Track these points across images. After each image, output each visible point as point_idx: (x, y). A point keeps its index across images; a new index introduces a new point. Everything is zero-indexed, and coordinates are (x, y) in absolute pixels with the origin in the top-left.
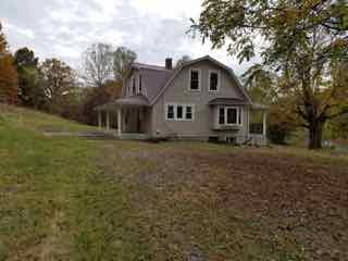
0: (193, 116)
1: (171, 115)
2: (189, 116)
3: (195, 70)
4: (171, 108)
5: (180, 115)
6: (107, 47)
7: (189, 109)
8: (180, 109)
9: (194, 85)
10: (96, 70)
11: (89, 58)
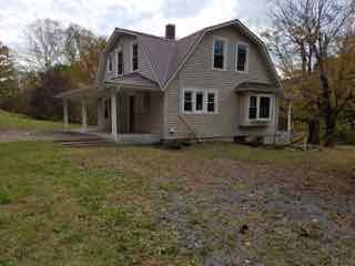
0: (216, 108)
1: (188, 107)
2: (211, 108)
3: (220, 38)
4: (188, 95)
5: (199, 107)
6: (56, 24)
7: (211, 97)
8: (200, 98)
9: (219, 62)
10: (43, 51)
11: (33, 35)
